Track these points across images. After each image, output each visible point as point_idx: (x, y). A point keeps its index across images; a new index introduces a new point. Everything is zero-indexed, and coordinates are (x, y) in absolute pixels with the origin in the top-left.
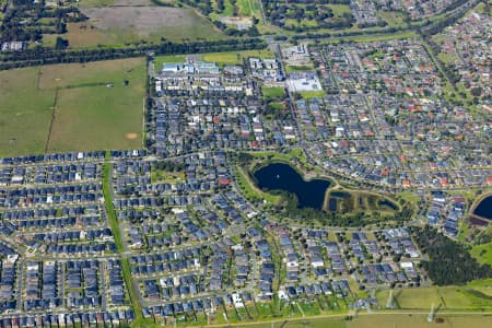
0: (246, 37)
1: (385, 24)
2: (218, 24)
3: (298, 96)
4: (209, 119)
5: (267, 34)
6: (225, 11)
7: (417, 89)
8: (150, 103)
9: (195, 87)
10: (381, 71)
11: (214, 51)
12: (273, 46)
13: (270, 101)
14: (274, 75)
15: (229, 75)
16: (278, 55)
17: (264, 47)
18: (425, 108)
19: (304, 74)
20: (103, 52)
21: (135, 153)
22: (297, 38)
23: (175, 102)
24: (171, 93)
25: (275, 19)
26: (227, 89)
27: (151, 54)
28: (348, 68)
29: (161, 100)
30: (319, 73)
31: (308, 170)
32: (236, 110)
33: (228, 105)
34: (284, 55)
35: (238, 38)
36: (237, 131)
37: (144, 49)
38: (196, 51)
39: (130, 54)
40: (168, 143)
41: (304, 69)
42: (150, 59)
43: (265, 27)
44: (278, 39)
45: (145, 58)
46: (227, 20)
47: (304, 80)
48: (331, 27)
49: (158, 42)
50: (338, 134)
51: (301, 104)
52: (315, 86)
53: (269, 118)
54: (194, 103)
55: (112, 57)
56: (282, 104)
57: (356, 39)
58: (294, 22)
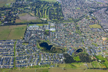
0: (45, 22)
1: (69, 20)
2: (41, 19)
3: (51, 31)
4: (35, 35)
6: (43, 17)
7: (71, 31)
8: (26, 32)
9: (34, 29)
10: (66, 28)
11: (39, 24)
12: (49, 23)
13: (46, 32)
14: (48, 28)
15: (40, 28)
16: (50, 24)
17: (48, 23)
18: (72, 34)
20: (20, 24)
21: (21, 40)
22: (53, 22)
23: (30, 32)
24: (30, 30)
25: (50, 19)
26: (39, 30)
27: (28, 24)
28: (61, 27)
29: (28, 31)
30: (55, 28)
31: (49, 44)
32: (40, 33)
33: (39, 33)
35: (44, 22)
36: (39, 37)
37: (27, 23)
38: (36, 24)
39: (25, 24)
40: (27, 38)
41: (53, 27)
42: (28, 25)
44: (50, 22)
45: (27, 25)
46: (42, 19)
48: (59, 20)
49: (30, 22)
50: (56, 38)
51: (51, 33)
52: (54, 30)
53: (45, 35)
54: (33, 32)
55: (22, 24)
56: (48, 33)
57: (64, 22)
58: (54, 19)
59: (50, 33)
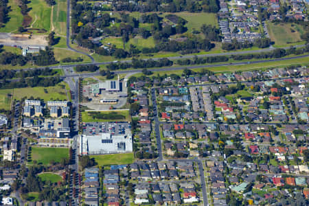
0: (31, 67)
1: (268, 43)
3: (90, 162)
5: (68, 60)
6: (7, 25)
7: (294, 149)
10: (240, 120)
12: (71, 84)
13: (39, 171)
14: (59, 125)
16: (78, 94)
18: (299, 182)
19: (110, 126)
22: (115, 67)
25: (84, 36)
28: (186, 116)
30: (135, 125)
34: (86, 95)
35: (18, 68)
41: (113, 117)
43: (68, 49)
44: (81, 69)
47: (106, 136)
48: (176, 48)
51: (91, 175)
52: (120, 145)
53: (32, 198)
56: (59, 175)
57: (216, 69)
58: (117, 42)
59: (78, 179)
